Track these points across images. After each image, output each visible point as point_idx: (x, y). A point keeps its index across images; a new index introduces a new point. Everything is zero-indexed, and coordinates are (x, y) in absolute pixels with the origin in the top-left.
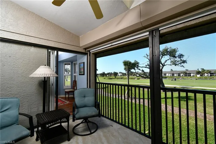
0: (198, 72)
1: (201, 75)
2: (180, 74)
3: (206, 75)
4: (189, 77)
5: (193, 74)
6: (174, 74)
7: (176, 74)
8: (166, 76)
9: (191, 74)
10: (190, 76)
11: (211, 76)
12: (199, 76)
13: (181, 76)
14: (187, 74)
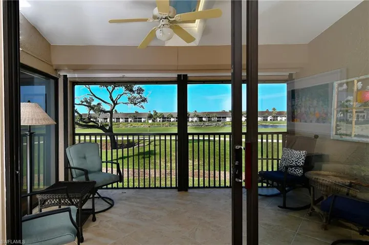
0: (150, 117)
1: (153, 121)
2: (128, 118)
3: (158, 119)
4: (140, 123)
5: (144, 118)
6: (119, 119)
7: (122, 118)
8: (107, 121)
9: (141, 118)
10: (141, 121)
11: (163, 121)
12: (150, 121)
13: (129, 121)
14: (136, 118)
